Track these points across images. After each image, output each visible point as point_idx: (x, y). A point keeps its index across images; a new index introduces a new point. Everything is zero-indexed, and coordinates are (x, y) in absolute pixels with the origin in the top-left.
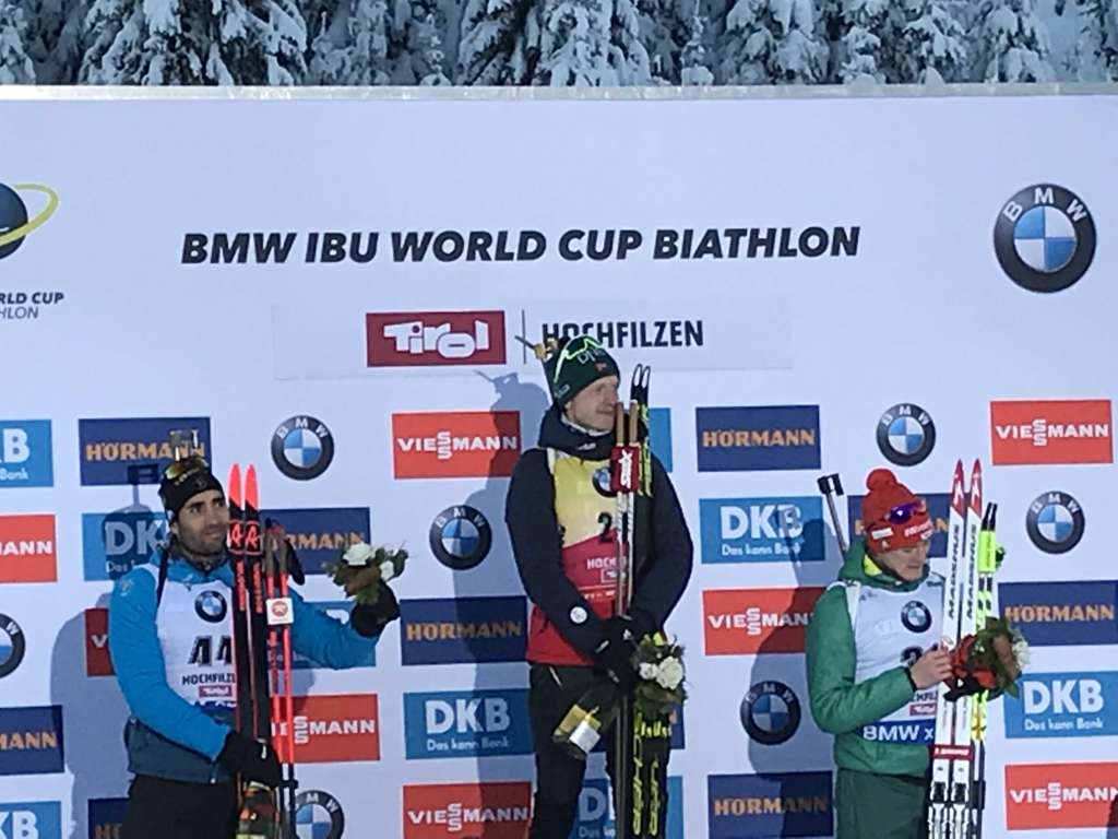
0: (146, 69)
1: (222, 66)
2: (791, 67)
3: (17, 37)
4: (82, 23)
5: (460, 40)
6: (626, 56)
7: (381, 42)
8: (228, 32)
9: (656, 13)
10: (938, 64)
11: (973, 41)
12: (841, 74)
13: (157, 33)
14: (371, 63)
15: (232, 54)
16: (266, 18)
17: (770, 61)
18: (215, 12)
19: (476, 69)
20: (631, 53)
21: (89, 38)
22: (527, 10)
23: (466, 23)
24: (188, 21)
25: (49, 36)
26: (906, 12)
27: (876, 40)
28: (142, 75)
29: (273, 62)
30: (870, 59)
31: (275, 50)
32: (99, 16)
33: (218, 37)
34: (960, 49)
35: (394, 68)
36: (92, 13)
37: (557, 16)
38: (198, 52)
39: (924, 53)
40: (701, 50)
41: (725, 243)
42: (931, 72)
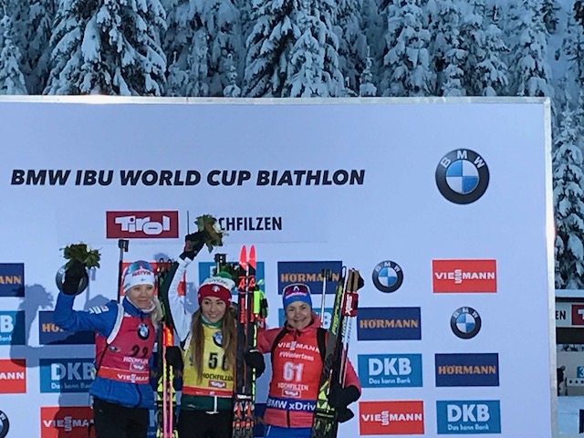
0: (83, 80)
1: (122, 79)
2: (417, 85)
3: (16, 62)
4: (50, 56)
5: (245, 67)
6: (332, 77)
7: (204, 68)
8: (125, 62)
9: (347, 55)
10: (493, 85)
11: (511, 72)
12: (443, 88)
13: (88, 61)
14: (199, 79)
15: (127, 73)
16: (145, 55)
17: (406, 81)
18: (118, 51)
19: (254, 83)
20: (334, 75)
21: (53, 63)
22: (281, 53)
23: (249, 59)
24: (104, 55)
25: (33, 62)
26: (477, 57)
27: (461, 72)
28: (80, 83)
29: (148, 77)
30: (458, 82)
31: (150, 71)
32: (59, 52)
33: (120, 64)
34: (505, 78)
35: (211, 81)
36: (55, 51)
37: (296, 56)
38: (109, 72)
39: (486, 79)
40: (371, 75)
41: (294, 178)
42: (489, 89)
